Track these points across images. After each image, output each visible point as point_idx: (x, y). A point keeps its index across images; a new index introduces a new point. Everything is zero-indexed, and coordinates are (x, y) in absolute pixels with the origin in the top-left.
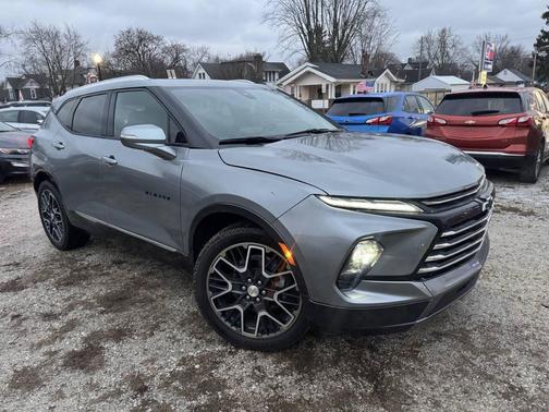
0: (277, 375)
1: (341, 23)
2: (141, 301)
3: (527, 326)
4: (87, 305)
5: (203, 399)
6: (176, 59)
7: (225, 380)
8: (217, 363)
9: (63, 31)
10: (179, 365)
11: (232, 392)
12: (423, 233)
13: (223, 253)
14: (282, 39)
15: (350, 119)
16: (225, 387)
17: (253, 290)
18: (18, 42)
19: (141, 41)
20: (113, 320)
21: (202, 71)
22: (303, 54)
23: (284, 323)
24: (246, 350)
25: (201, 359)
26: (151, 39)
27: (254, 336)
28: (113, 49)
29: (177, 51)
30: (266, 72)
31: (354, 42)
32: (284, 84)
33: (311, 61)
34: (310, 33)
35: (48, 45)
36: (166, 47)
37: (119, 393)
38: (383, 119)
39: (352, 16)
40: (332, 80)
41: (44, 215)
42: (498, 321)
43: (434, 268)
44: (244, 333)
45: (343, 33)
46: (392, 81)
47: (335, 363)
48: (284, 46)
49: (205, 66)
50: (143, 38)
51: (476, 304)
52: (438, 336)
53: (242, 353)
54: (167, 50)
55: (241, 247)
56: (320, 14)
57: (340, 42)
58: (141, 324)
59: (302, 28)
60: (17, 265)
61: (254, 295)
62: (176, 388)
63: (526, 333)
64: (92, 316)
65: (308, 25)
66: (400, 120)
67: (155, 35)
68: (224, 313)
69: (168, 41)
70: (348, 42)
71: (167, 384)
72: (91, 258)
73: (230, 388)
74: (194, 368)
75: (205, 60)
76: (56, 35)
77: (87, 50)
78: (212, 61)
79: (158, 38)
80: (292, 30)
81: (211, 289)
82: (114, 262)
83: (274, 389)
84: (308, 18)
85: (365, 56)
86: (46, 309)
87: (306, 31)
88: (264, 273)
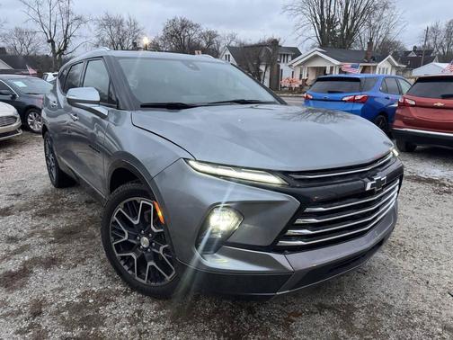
0: (150, 322)
1: (352, 14)
2: (85, 237)
3: (420, 313)
4: (45, 234)
5: (77, 332)
6: (210, 43)
7: (105, 318)
8: (108, 300)
9: (126, 19)
10: (78, 297)
11: (104, 330)
12: (284, 206)
13: (122, 205)
14: (297, 27)
15: (328, 96)
16: (102, 324)
17: (145, 241)
18: (93, 27)
19: (183, 28)
20: (54, 250)
21: (228, 53)
22: (315, 40)
23: (168, 275)
24: (139, 293)
25: (99, 295)
26: (191, 26)
27: (145, 282)
28: (161, 34)
29: (211, 36)
30: (281, 55)
31: (362, 30)
32: (294, 65)
33: (321, 47)
34: (322, 23)
35: (114, 30)
36: (202, 33)
37: (19, 312)
38: (359, 97)
39: (362, 7)
40: (337, 63)
41: (47, 159)
42: (391, 303)
43: (300, 243)
44: (137, 278)
45: (353, 22)
46: (393, 66)
47: (208, 319)
48: (299, 33)
49: (231, 49)
50: (185, 25)
51: (379, 282)
52: (321, 308)
53: (135, 295)
54: (203, 36)
55: (135, 201)
56: (333, 5)
57: (348, 31)
58: (73, 256)
59: (316, 18)
60: (18, 195)
61: (145, 246)
62: (63, 318)
63: (416, 320)
64: (41, 244)
65: (321, 15)
66: (376, 100)
67: (194, 23)
68: (123, 258)
69: (205, 28)
70: (357, 29)
71: (58, 312)
72: (72, 196)
73: (105, 326)
74: (87, 302)
75: (233, 44)
76: (121, 22)
77: (142, 34)
78: (238, 45)
79: (197, 26)
80: (306, 20)
81: (113, 235)
82: (86, 202)
83: (141, 334)
84: (322, 10)
85: (370, 44)
86: (14, 233)
87: (319, 21)
88: (152, 227)
